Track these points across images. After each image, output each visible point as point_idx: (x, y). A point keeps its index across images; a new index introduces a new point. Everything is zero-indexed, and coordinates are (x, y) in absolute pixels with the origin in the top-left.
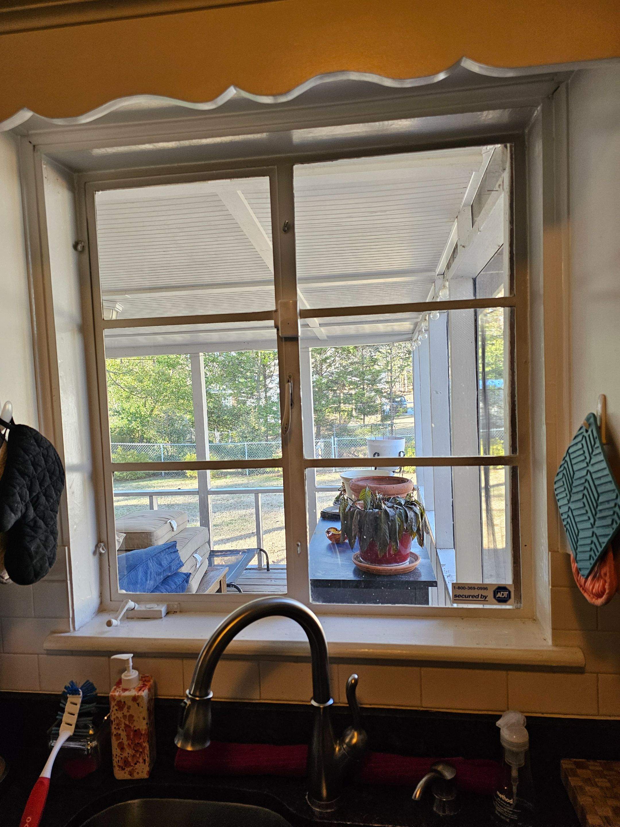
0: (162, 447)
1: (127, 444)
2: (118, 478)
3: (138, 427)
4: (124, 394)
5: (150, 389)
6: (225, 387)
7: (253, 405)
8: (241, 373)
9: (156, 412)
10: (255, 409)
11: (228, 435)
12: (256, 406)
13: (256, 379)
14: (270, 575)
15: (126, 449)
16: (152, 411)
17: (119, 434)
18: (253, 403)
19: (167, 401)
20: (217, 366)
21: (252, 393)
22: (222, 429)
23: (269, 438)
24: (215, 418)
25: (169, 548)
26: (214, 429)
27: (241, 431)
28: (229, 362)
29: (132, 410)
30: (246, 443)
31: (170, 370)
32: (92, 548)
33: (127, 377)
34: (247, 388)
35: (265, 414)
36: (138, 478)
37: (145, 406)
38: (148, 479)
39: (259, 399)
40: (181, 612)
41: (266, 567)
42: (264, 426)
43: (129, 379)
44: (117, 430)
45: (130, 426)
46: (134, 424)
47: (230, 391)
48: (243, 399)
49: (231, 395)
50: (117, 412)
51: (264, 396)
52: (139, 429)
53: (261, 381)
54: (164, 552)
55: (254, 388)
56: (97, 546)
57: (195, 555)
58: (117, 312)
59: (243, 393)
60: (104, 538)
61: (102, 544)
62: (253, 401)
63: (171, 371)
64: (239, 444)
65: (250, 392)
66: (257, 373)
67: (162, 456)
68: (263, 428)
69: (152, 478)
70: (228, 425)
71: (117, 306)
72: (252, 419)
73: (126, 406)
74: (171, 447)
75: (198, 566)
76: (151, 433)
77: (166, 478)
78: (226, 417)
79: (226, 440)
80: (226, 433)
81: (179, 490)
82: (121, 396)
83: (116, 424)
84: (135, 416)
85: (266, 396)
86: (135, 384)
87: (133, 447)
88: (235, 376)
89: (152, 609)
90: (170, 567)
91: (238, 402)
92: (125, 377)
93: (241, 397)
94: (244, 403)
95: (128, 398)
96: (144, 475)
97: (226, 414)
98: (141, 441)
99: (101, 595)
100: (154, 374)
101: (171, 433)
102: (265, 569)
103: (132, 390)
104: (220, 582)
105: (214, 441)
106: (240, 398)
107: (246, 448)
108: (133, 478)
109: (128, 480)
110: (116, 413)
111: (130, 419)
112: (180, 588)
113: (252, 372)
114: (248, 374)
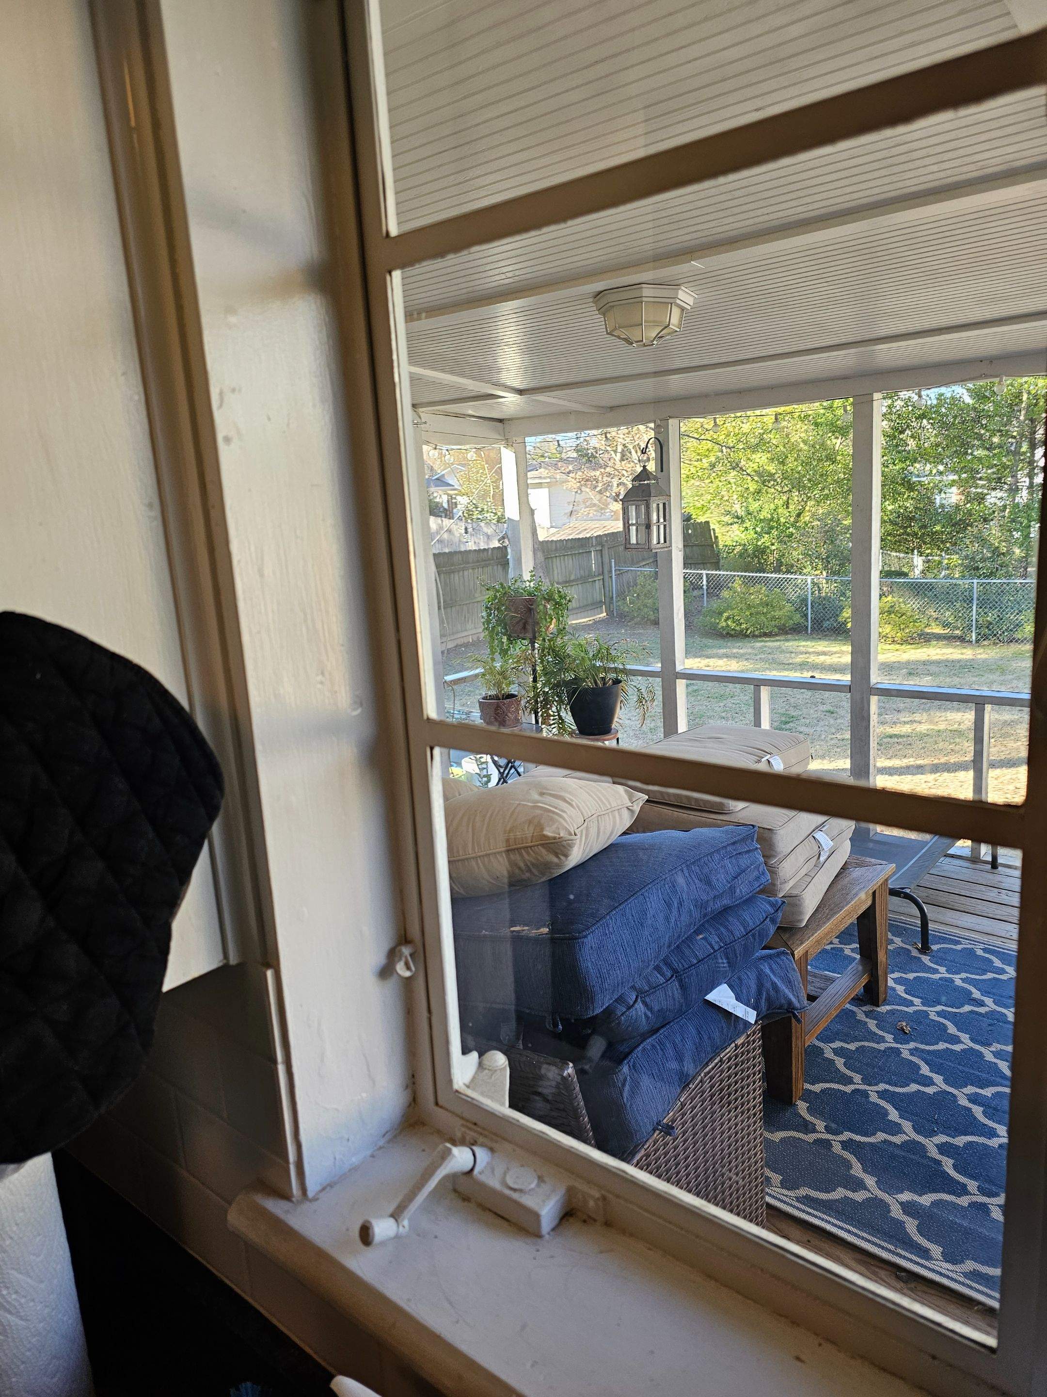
0: (809, 581)
1: (751, 574)
2: (733, 632)
3: (773, 544)
4: (753, 487)
5: (797, 475)
6: (941, 468)
7: (1000, 504)
8: (980, 437)
9: (806, 517)
10: (1004, 511)
11: (940, 563)
12: (1005, 507)
13: (1013, 448)
14: (999, 878)
15: (748, 582)
16: (799, 515)
17: (741, 555)
18: (1001, 498)
19: (827, 497)
20: (929, 426)
21: (1000, 479)
22: (929, 551)
23: (1029, 569)
24: (916, 529)
25: (734, 843)
26: (913, 551)
27: (966, 557)
28: (955, 417)
29: (765, 514)
30: (975, 581)
31: (837, 438)
32: (376, 957)
33: (759, 455)
34: (988, 468)
35: (1026, 521)
36: (765, 635)
37: (788, 507)
38: (782, 638)
39: (1014, 490)
40: (608, 1224)
41: (989, 859)
42: (1021, 545)
43: (761, 459)
44: (738, 549)
45: (759, 543)
46: (765, 540)
47: (952, 477)
48: (979, 490)
49: (953, 484)
50: (738, 517)
51: (1027, 484)
52: (773, 548)
53: (1024, 453)
54: (722, 852)
55: (1005, 467)
56: (392, 955)
57: (819, 835)
58: (682, 309)
59: (981, 479)
60: (414, 931)
61: (406, 951)
62: (999, 494)
63: (839, 441)
64: (960, 582)
65: (995, 476)
66: (1014, 437)
67: (810, 598)
68: (1017, 551)
69: (789, 636)
70: (942, 542)
71: (681, 295)
72: (994, 532)
73: (754, 506)
74: (827, 583)
75: (822, 859)
76: (796, 554)
77: (813, 638)
78: (938, 528)
79: (935, 571)
80: (936, 558)
81: (813, 681)
82: (747, 489)
83: (736, 539)
84: (770, 525)
85: (1031, 483)
86: (771, 468)
87: (759, 581)
88: (965, 445)
89: (515, 1196)
90: (732, 889)
91: (969, 499)
92: (754, 456)
93: (976, 487)
94: (981, 498)
95: (759, 492)
96: (776, 630)
97: (939, 521)
98: (777, 570)
99: (412, 1082)
100: (806, 448)
101: (828, 557)
102: (986, 862)
103: (765, 478)
104: (874, 893)
105: (911, 575)
106: (973, 490)
107: (975, 590)
108: (757, 633)
109: (748, 636)
110: (736, 520)
111: (758, 529)
112: (753, 936)
113: (1006, 434)
114: (996, 440)
